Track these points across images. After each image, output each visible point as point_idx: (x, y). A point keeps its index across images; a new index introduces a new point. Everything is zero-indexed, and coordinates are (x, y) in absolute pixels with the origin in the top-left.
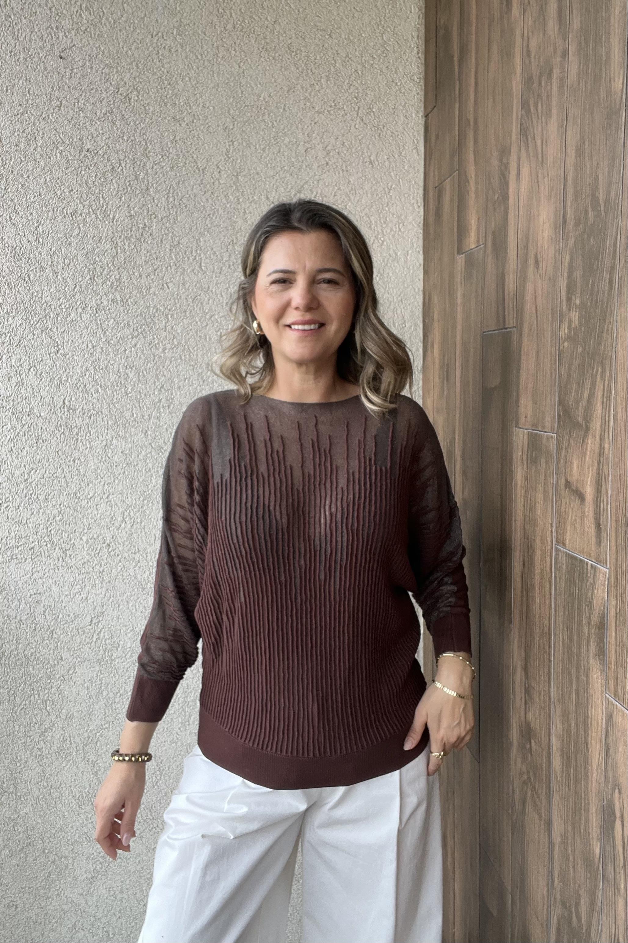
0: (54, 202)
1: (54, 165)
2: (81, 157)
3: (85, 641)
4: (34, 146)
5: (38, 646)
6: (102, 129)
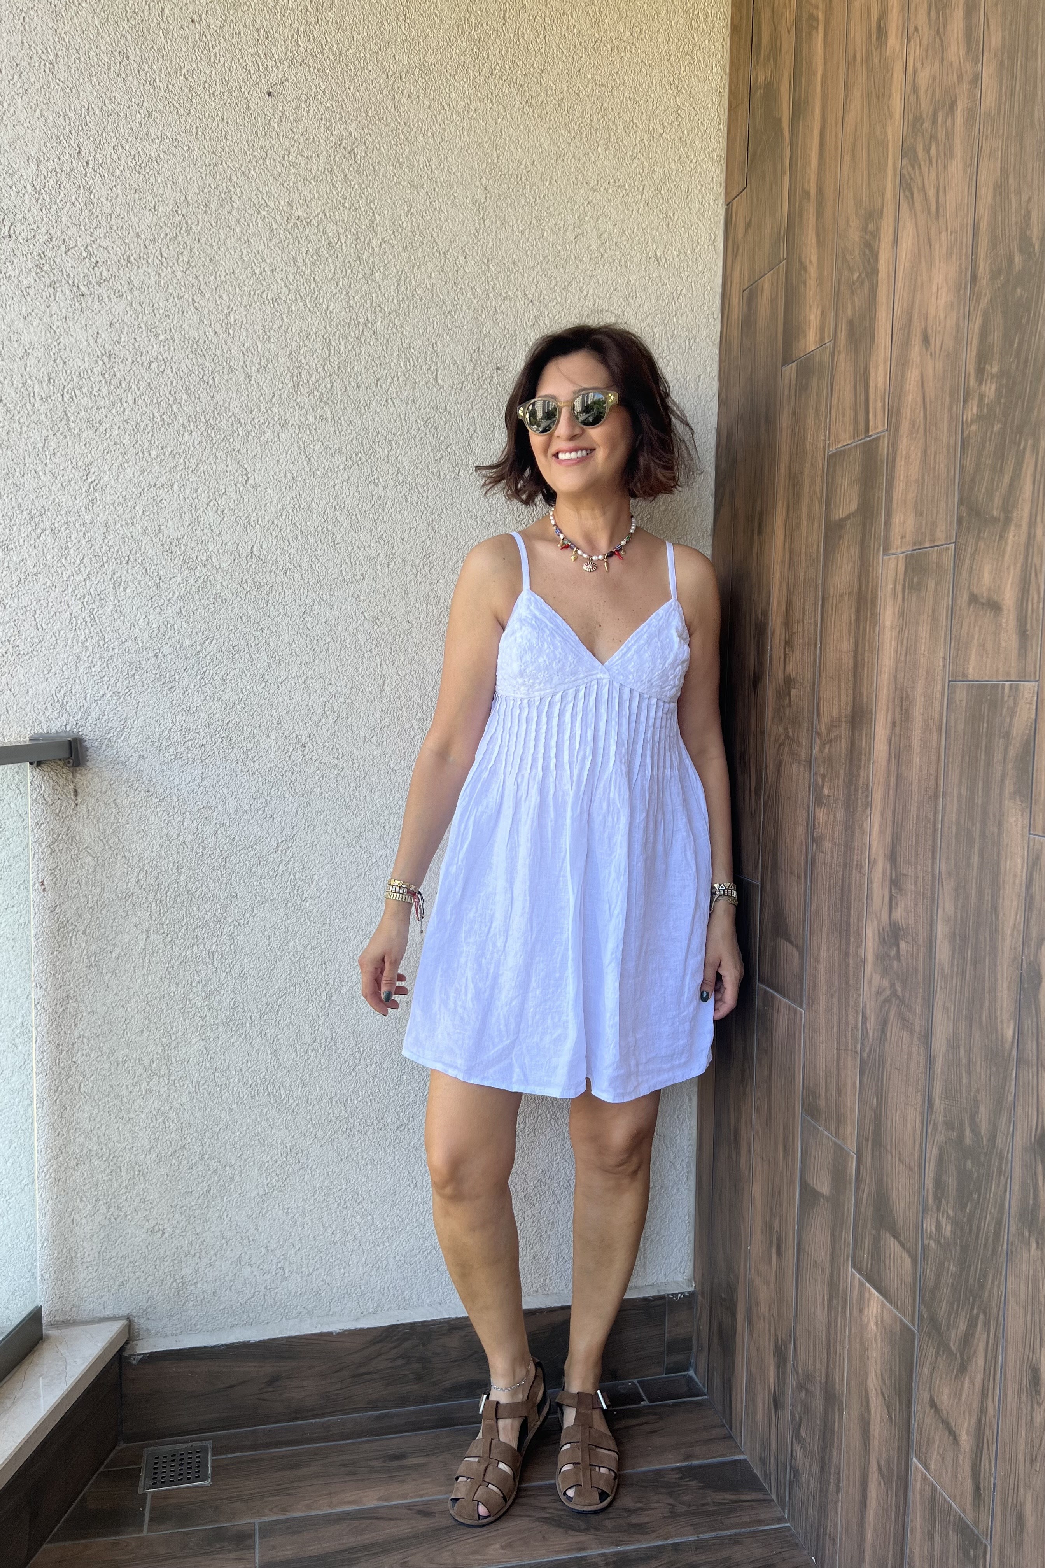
0: (251, 283)
1: (253, 235)
2: (289, 226)
3: (268, 874)
4: (228, 208)
5: (205, 879)
6: (318, 192)
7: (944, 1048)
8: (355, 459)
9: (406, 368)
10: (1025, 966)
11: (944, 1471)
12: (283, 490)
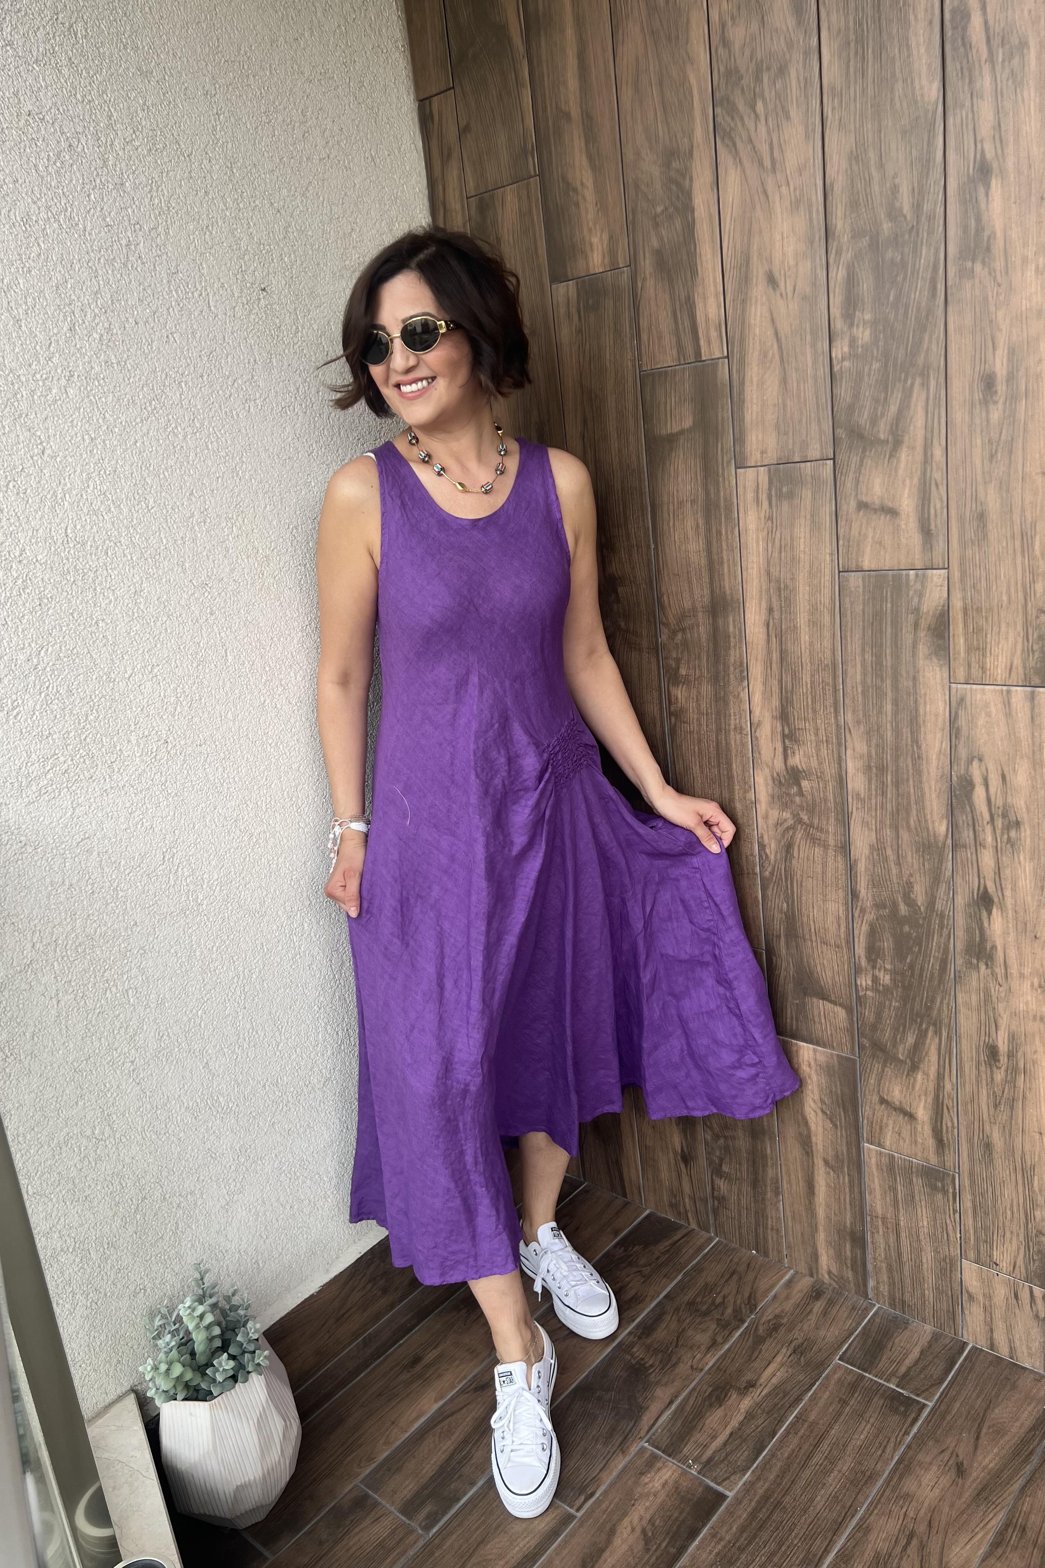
7: (866, 851)
8: (149, 409)
9: (179, 297)
10: (955, 778)
11: (901, 1142)
12: (84, 456)
